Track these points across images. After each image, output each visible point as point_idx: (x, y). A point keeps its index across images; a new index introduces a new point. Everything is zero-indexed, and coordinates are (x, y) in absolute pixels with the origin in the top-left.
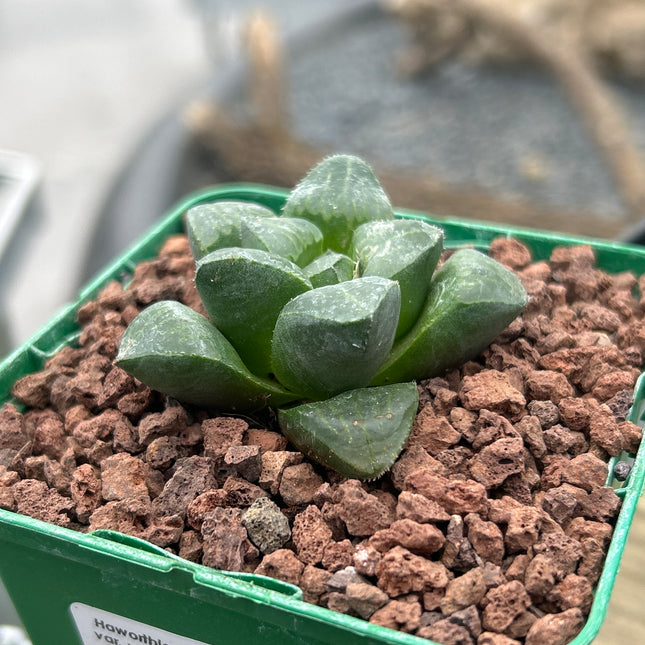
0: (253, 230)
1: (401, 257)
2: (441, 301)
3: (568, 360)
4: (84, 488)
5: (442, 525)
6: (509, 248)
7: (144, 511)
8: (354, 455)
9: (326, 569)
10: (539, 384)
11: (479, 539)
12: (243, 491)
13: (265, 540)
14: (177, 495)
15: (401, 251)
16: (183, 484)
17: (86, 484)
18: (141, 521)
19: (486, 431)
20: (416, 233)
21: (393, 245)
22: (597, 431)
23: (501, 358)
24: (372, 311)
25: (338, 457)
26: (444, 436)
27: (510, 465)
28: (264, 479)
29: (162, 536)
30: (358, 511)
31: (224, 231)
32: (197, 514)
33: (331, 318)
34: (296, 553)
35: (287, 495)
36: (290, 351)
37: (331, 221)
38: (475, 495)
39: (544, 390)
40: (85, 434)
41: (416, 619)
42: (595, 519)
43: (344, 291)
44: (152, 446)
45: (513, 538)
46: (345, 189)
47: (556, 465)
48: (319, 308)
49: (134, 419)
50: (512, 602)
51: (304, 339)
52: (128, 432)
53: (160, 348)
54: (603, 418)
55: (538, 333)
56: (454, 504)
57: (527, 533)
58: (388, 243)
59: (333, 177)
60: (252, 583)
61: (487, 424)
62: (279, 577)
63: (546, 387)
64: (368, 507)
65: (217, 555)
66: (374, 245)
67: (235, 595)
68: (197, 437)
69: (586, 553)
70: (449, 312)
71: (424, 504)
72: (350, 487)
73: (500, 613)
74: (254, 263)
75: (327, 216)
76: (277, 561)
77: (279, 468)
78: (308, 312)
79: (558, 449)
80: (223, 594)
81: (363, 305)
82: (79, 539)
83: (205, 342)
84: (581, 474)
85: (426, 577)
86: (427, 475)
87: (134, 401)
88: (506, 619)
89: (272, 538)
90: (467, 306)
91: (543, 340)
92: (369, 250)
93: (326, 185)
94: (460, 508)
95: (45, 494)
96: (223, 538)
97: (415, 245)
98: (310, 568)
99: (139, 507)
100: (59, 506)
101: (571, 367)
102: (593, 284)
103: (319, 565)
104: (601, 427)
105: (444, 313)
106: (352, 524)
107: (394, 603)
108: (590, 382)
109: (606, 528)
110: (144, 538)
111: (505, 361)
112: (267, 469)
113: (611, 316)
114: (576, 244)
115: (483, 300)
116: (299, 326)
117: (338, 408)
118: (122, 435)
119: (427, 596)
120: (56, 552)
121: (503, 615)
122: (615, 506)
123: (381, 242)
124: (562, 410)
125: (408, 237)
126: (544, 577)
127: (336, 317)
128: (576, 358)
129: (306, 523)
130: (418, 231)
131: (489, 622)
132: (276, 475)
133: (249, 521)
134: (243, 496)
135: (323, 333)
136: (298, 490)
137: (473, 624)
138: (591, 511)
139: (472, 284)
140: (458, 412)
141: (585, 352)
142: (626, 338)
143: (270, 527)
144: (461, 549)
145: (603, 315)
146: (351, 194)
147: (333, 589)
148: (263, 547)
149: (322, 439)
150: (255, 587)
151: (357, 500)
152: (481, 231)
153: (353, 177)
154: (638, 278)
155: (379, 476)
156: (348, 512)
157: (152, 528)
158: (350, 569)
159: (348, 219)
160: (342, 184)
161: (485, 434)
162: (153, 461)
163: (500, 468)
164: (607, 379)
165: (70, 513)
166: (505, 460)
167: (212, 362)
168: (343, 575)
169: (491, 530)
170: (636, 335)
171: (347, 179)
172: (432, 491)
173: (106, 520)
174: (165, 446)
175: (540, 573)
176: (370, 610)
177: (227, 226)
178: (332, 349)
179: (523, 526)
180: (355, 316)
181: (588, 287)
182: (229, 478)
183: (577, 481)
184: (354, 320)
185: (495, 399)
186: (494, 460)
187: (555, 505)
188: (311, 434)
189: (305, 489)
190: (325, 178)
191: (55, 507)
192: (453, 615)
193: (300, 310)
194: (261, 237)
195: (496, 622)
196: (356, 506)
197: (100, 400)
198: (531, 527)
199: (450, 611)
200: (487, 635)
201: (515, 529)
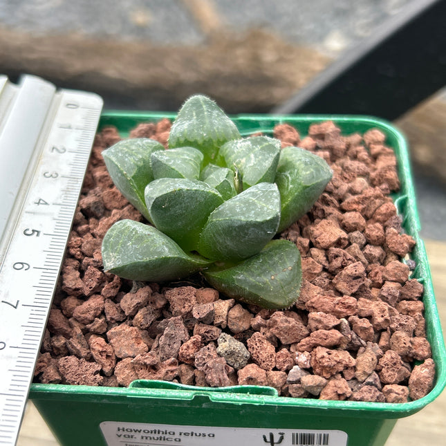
0: (165, 162)
1: (264, 164)
2: (291, 186)
3: (358, 203)
4: (104, 354)
5: (338, 327)
6: (285, 131)
7: (154, 361)
8: (276, 297)
9: (280, 370)
10: (351, 222)
11: (361, 330)
12: (208, 332)
13: (236, 361)
14: (169, 345)
15: (262, 159)
16: (171, 337)
17: (105, 351)
18: (154, 368)
19: (337, 261)
20: (266, 146)
21: (256, 156)
22: (393, 245)
23: (323, 210)
24: (278, 211)
25: (265, 300)
26: (314, 269)
27: (359, 280)
28: (218, 321)
29: (170, 374)
30: (288, 331)
31: (139, 163)
32: (189, 355)
33: (253, 219)
34: (259, 365)
35: (234, 328)
36: (221, 241)
37: (204, 144)
38: (353, 305)
39: (353, 226)
40: (83, 315)
41: (350, 390)
42: (410, 299)
43: (254, 199)
44: (139, 315)
45: (378, 325)
46: (207, 121)
47: (376, 270)
48: (243, 214)
49: (115, 300)
50: (395, 364)
51: (234, 233)
52: (115, 309)
53: (140, 257)
54: (395, 237)
55: (333, 188)
56: (341, 312)
57: (386, 320)
58: (252, 156)
59: (196, 114)
60: (248, 393)
61: (336, 256)
62: (257, 384)
63: (355, 224)
64: (293, 326)
65: (215, 379)
66: (242, 158)
67: (240, 404)
68: (163, 303)
69: (417, 322)
70: (299, 193)
71: (326, 317)
72: (279, 317)
73: (390, 372)
74: (188, 190)
75: (200, 142)
76: (255, 374)
77: (226, 312)
78: (236, 218)
79: (374, 261)
80: (232, 404)
81: (270, 207)
82: (125, 392)
83: (166, 246)
84: (396, 274)
85: (344, 362)
86: (321, 299)
87: (112, 288)
88: (395, 374)
89: (242, 360)
90: (308, 187)
91: (336, 191)
92: (240, 161)
93: (194, 120)
94: (345, 314)
95: (80, 364)
96: (213, 367)
97: (269, 154)
98: (272, 373)
99: (151, 360)
100: (92, 370)
101: (361, 207)
102: (343, 147)
103: (275, 369)
104: (395, 243)
105: (296, 194)
106: (285, 339)
107: (332, 383)
108: (371, 212)
109: (420, 304)
110: (160, 378)
111: (326, 212)
112: (218, 315)
113: (362, 166)
114: (322, 121)
115: (317, 181)
116: (229, 227)
117: (257, 269)
118: (112, 311)
119: (345, 373)
120: (105, 401)
121: (392, 373)
122: (422, 290)
123: (246, 155)
124: (368, 236)
125: (262, 149)
126: (407, 346)
127: (256, 218)
128: (363, 201)
129: (258, 345)
130: (267, 144)
131: (386, 379)
132: (225, 317)
133: (223, 352)
134: (209, 335)
135: (248, 229)
136: (240, 324)
137: (378, 383)
138: (407, 295)
139: (308, 172)
140: (314, 251)
141: (367, 196)
142: (377, 179)
143: (240, 353)
144: (352, 339)
145: (358, 167)
146: (212, 124)
147: (292, 383)
148: (236, 366)
149: (253, 291)
150: (251, 395)
151: (286, 324)
152: (263, 121)
153: (209, 112)
154: (362, 136)
155: (292, 306)
156: (282, 332)
157: (163, 371)
158: (297, 367)
159: (214, 141)
160: (203, 117)
161: (337, 263)
162: (141, 325)
163: (354, 282)
164: (383, 209)
165: (101, 373)
166: (356, 277)
167: (175, 258)
168: (294, 372)
169: (366, 323)
170: (384, 177)
171: (206, 113)
172: (327, 308)
173: (127, 372)
174: (146, 314)
175: (405, 343)
176: (319, 390)
177: (140, 160)
178: (253, 237)
179: (382, 316)
180: (269, 215)
181: (341, 149)
182: (196, 326)
183: (394, 279)
184: (268, 218)
185: (334, 239)
186: (351, 279)
187: (390, 297)
188: (245, 289)
189: (243, 322)
190: (192, 116)
191: (90, 371)
192: (366, 381)
193: (230, 217)
194: (173, 167)
195: (390, 378)
196: (286, 328)
197: (87, 292)
198: (387, 316)
199: (363, 378)
200: (388, 387)
201: (379, 320)
